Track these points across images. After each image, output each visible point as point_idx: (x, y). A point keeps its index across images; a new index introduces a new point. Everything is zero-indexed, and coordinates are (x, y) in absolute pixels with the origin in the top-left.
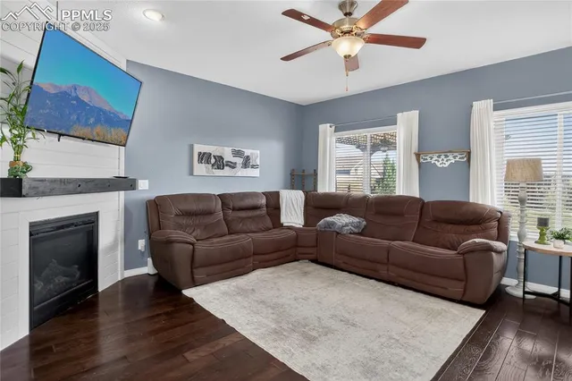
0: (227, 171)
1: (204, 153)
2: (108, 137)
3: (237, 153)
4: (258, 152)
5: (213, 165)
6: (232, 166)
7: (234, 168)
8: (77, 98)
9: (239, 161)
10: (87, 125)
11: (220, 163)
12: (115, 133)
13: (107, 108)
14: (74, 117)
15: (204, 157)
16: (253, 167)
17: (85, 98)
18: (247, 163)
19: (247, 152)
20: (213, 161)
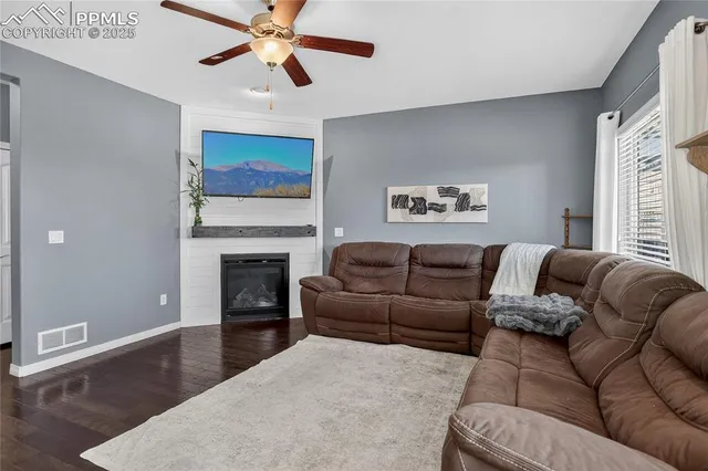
0: (431, 216)
1: (400, 196)
2: (291, 193)
3: (445, 192)
4: (486, 186)
5: (411, 210)
6: (440, 209)
7: (441, 211)
8: (251, 170)
9: (451, 202)
10: (267, 186)
11: (420, 206)
12: (298, 188)
13: (284, 170)
14: (254, 182)
15: (400, 201)
16: (474, 208)
17: (260, 168)
18: (463, 203)
19: (464, 189)
20: (411, 204)
